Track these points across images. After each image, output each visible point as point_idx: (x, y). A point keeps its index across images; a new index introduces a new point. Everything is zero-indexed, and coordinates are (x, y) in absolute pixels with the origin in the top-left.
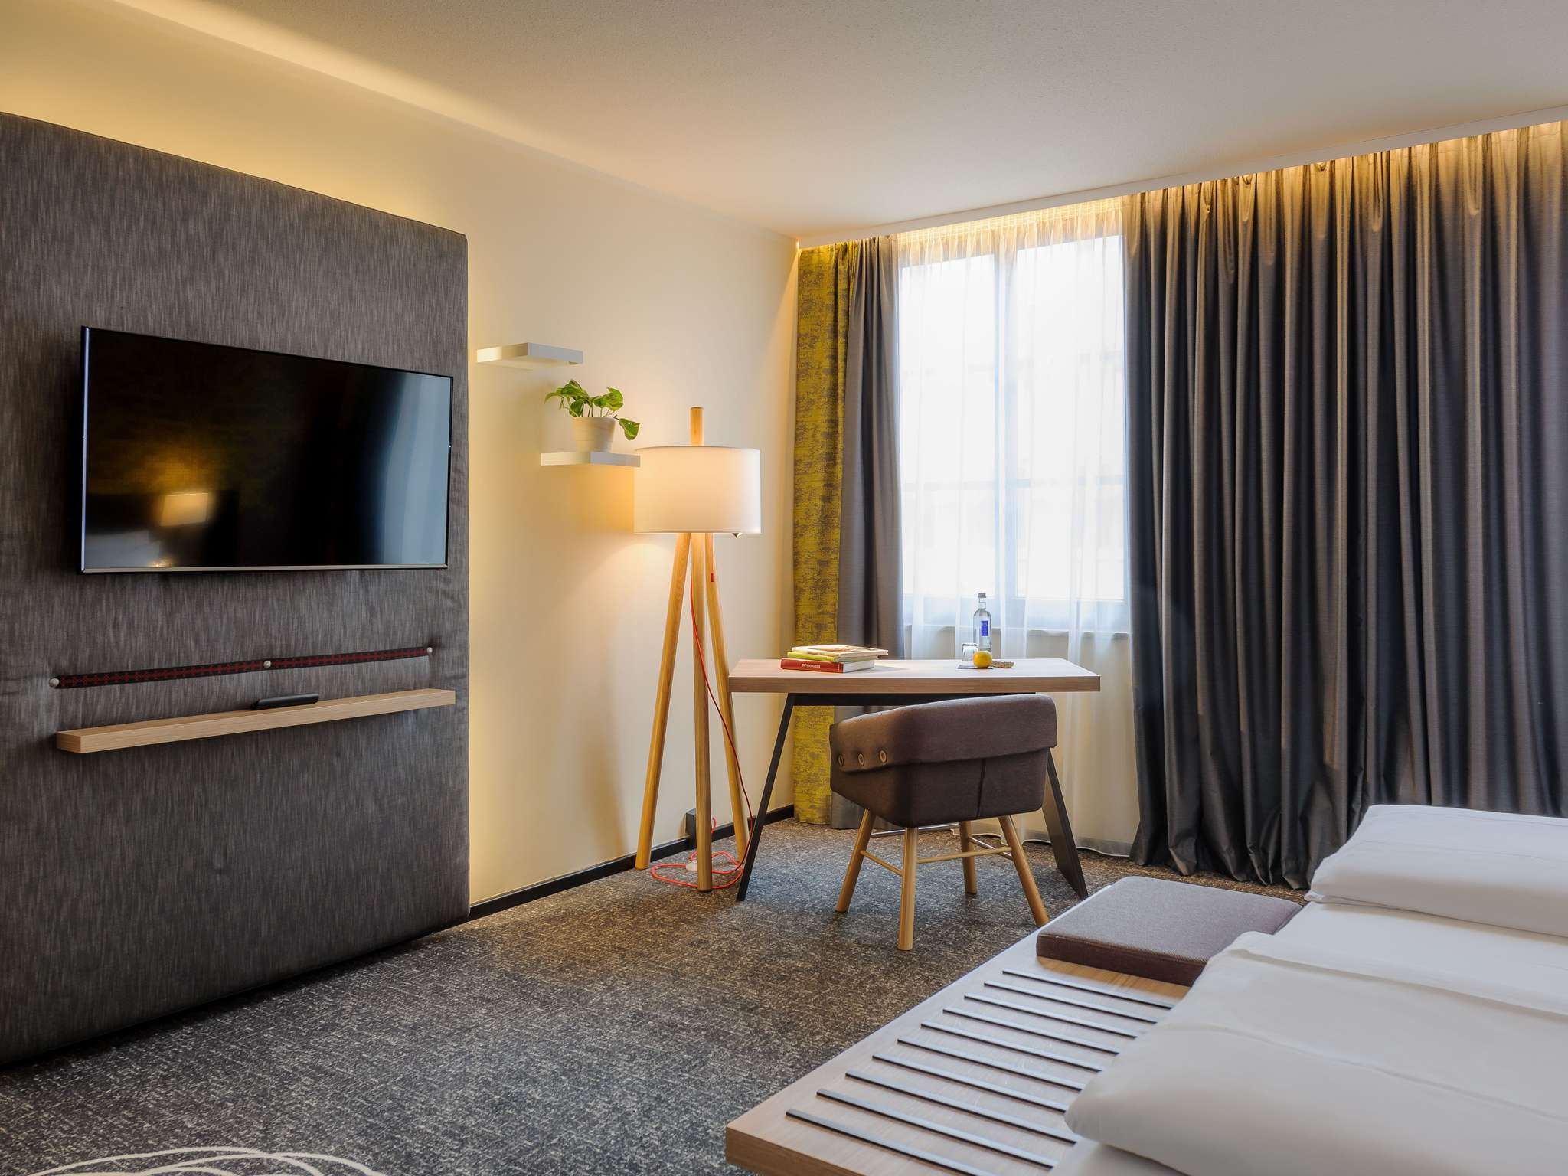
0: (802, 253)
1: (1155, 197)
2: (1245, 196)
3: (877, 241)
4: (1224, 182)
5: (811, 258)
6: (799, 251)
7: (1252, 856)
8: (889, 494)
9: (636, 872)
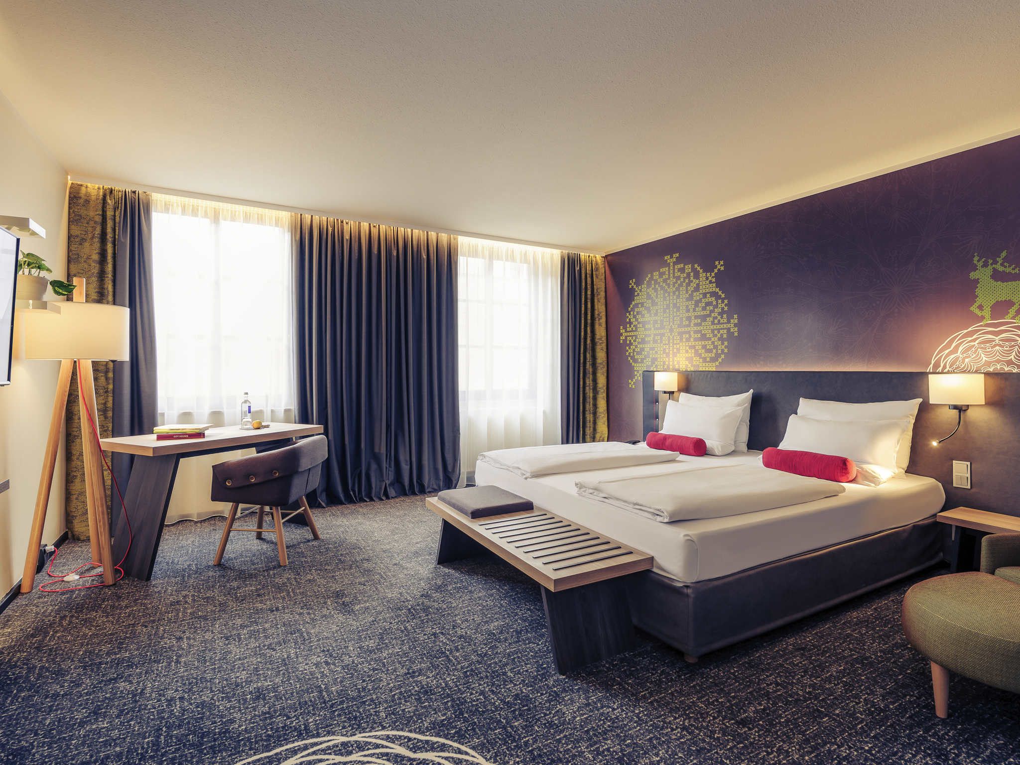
0: (72, 183)
1: (307, 218)
2: (346, 229)
3: (137, 192)
4: (338, 220)
5: (80, 189)
6: (70, 182)
7: (352, 493)
8: (148, 339)
9: (27, 595)
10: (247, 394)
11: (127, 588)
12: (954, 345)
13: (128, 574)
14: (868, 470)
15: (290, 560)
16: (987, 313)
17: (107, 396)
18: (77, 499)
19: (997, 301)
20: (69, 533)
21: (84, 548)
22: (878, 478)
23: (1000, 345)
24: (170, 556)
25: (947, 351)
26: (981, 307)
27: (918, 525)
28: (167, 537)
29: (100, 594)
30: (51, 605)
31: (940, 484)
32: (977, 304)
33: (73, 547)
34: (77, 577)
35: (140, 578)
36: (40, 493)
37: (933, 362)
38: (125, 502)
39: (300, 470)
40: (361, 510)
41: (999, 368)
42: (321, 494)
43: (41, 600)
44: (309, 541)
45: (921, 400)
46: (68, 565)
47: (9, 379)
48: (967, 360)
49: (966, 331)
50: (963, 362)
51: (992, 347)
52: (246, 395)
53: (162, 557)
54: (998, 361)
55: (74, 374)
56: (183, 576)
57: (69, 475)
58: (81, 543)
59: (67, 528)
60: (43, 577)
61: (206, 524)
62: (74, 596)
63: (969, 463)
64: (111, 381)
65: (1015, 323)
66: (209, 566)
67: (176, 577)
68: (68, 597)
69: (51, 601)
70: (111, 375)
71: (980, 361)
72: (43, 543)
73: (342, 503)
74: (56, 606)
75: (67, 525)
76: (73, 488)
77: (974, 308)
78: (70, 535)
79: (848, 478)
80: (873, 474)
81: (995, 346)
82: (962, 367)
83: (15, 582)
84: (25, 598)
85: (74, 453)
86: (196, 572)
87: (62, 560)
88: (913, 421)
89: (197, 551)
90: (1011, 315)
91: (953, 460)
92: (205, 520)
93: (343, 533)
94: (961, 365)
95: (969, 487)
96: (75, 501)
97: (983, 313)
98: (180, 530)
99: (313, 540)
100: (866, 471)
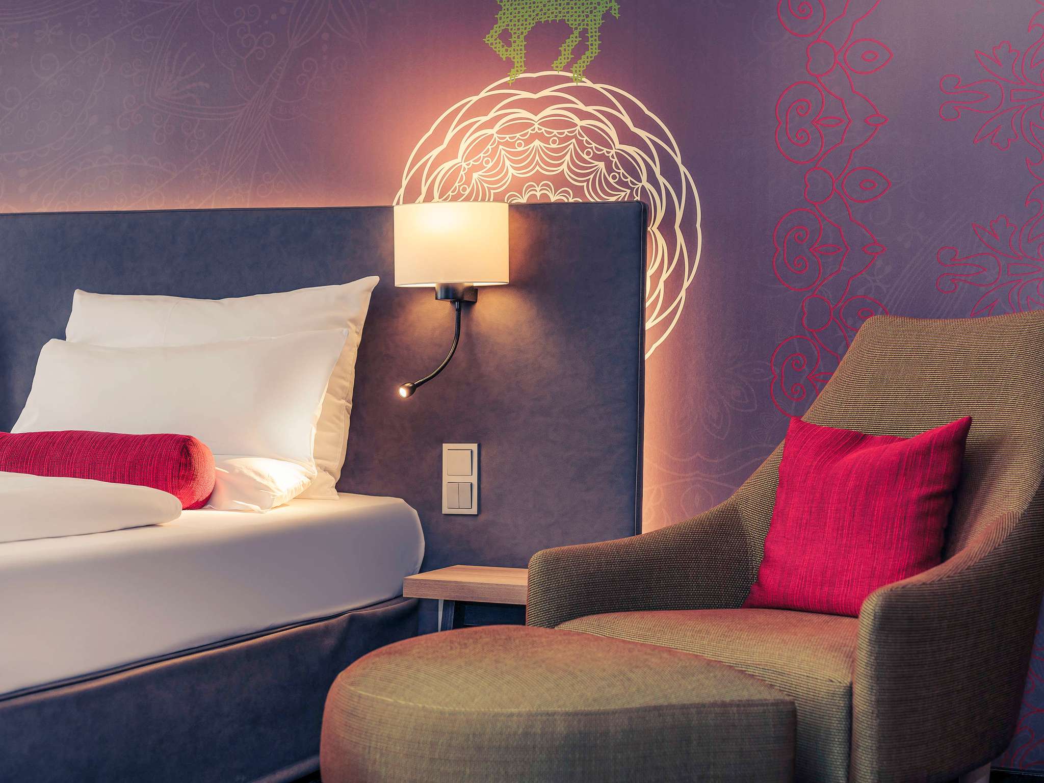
12: (450, 135)
14: (246, 471)
16: (517, 52)
19: (539, 23)
22: (267, 488)
23: (541, 137)
25: (435, 153)
26: (505, 37)
27: (362, 616)
31: (415, 512)
32: (497, 29)
37: (404, 183)
41: (538, 194)
45: (374, 280)
48: (475, 176)
49: (475, 99)
50: (468, 182)
51: (528, 142)
54: (538, 178)
63: (474, 447)
65: (569, 80)
71: (502, 179)
77: (492, 39)
79: (193, 493)
80: (258, 479)
81: (533, 137)
82: (467, 193)
88: (358, 339)
90: (563, 60)
91: (442, 441)
94: (464, 189)
95: (474, 511)
97: (511, 53)
100: (241, 474)
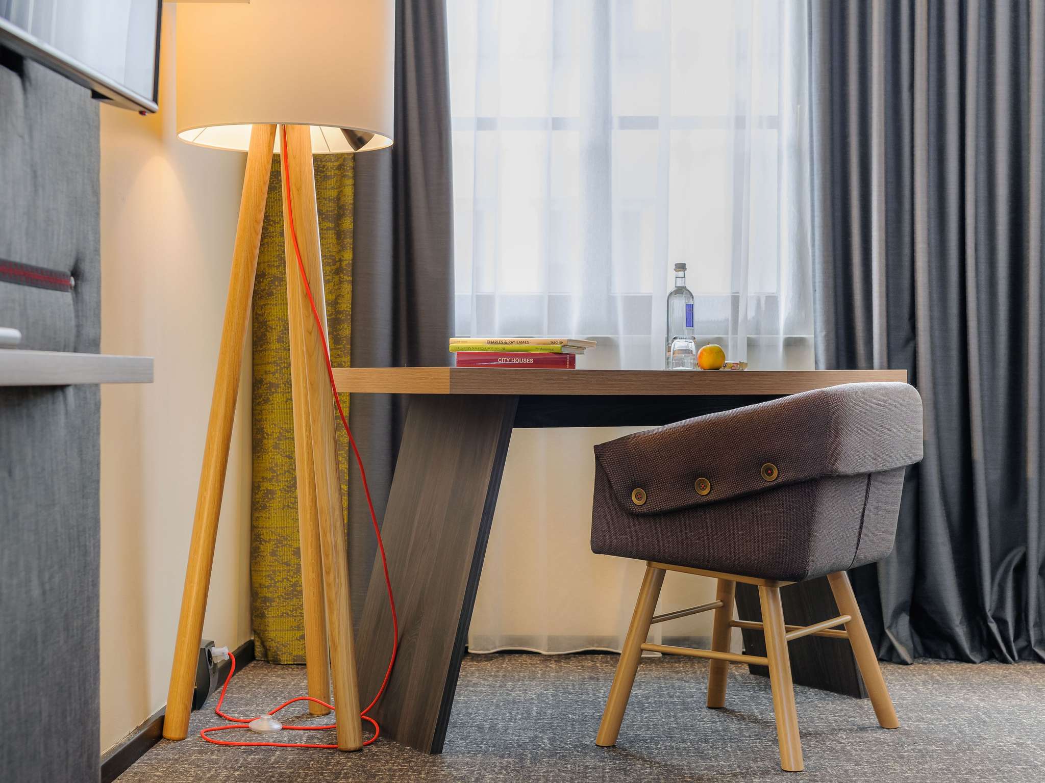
7: (994, 627)
8: (431, 125)
9: (177, 744)
10: (681, 267)
11: (387, 761)
13: (388, 733)
15: (811, 764)
17: (341, 282)
18: (273, 553)
20: (257, 644)
21: (288, 679)
24: (486, 715)
28: (475, 680)
29: (328, 764)
30: (225, 767)
33: (266, 675)
34: (277, 726)
35: (416, 743)
36: (206, 466)
38: (386, 536)
39: (843, 467)
40: (1027, 680)
42: (896, 614)
43: (205, 757)
44: (863, 729)
46: (258, 705)
47: (155, 99)
52: (681, 274)
53: (465, 716)
55: (275, 175)
56: (522, 758)
57: (259, 487)
58: (282, 669)
59: (254, 631)
60: (205, 717)
61: (572, 664)
62: (273, 759)
64: (348, 241)
66: (585, 747)
67: (502, 757)
68: (260, 760)
69: (225, 761)
70: (348, 224)
72: (206, 637)
73: (961, 657)
74: (235, 770)
75: (252, 621)
76: (267, 525)
78: (258, 650)
83: (154, 711)
84: (173, 749)
85: (269, 431)
86: (553, 755)
87: (243, 695)
89: (552, 714)
92: (568, 656)
93: (971, 723)
96: (269, 558)
98: (506, 671)
99: (873, 729)
